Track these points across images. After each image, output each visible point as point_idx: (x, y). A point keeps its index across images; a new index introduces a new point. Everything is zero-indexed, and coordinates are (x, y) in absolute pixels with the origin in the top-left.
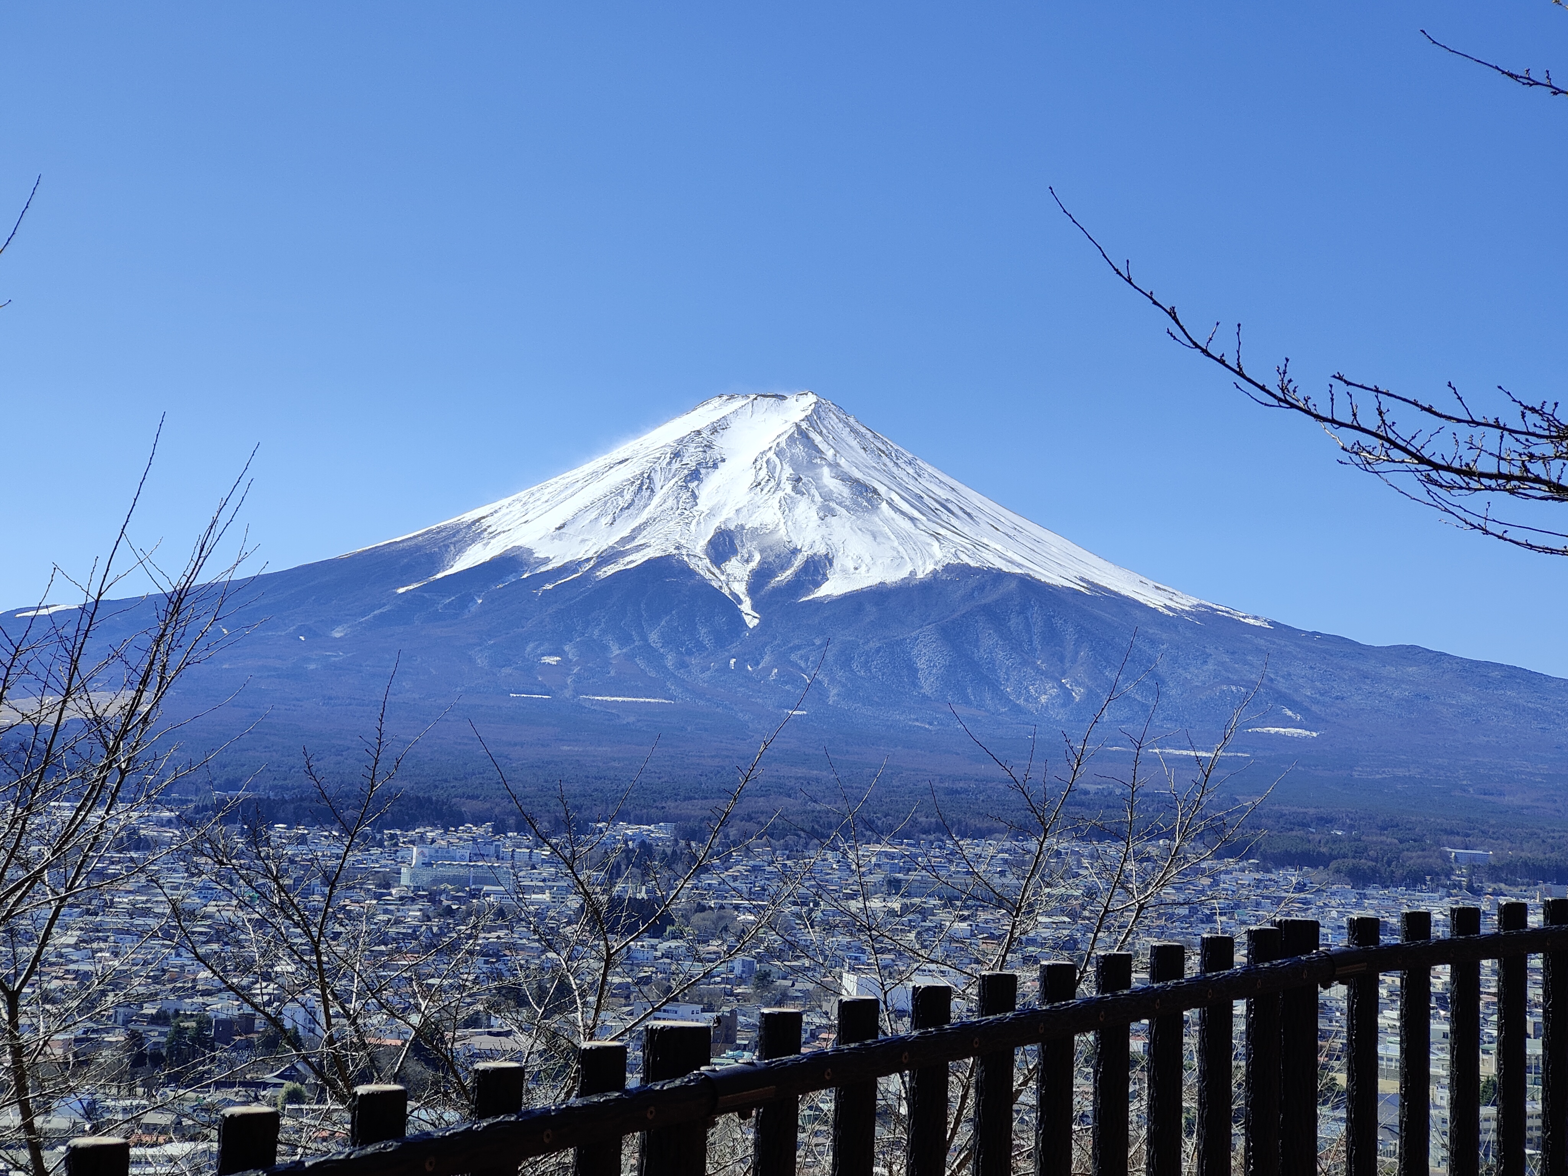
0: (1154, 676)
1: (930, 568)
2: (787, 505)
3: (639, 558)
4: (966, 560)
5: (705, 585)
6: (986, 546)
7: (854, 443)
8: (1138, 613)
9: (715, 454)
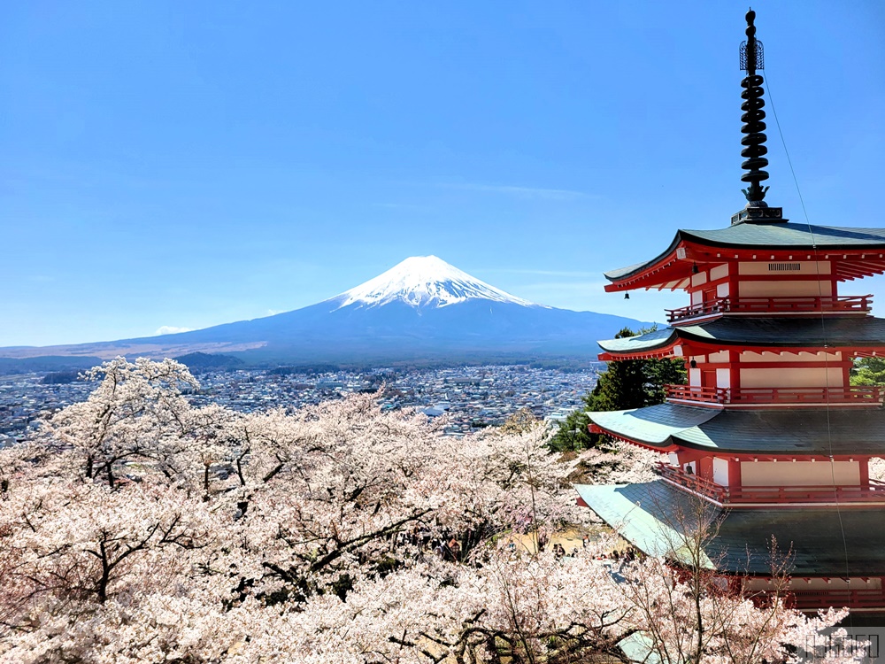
3: (391, 300)
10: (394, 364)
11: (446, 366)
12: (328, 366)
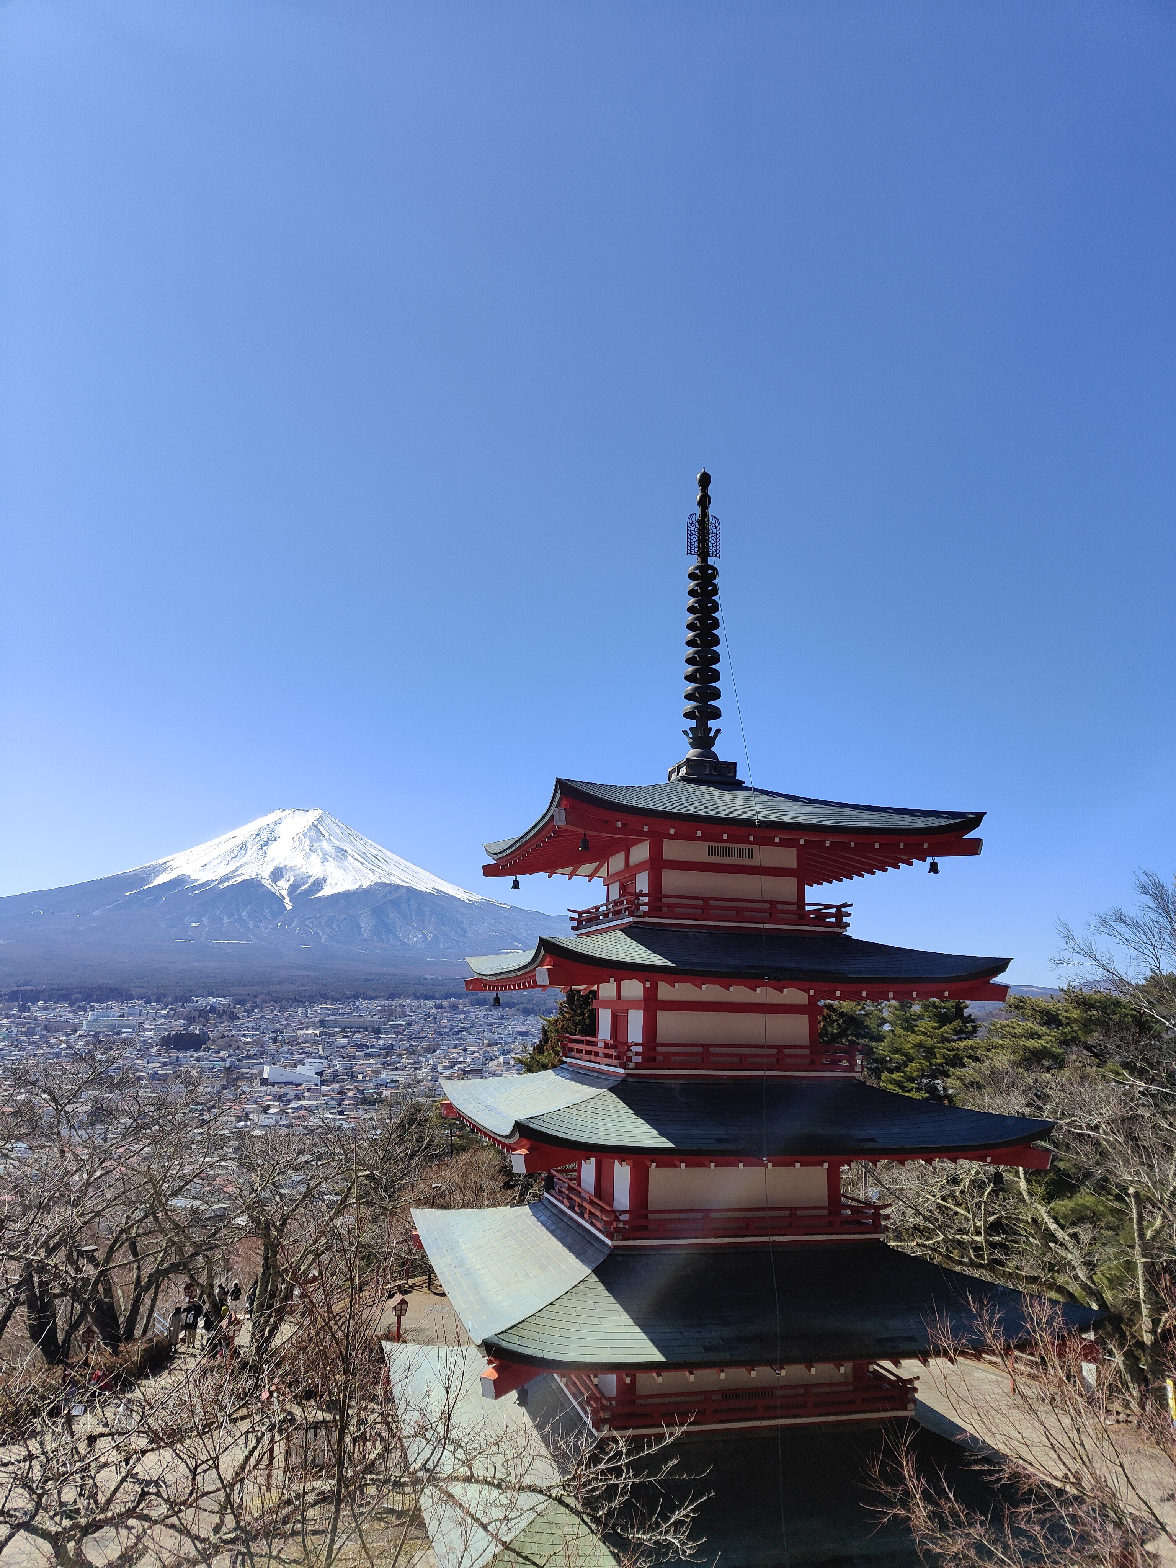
0: (462, 929)
1: (368, 884)
2: (307, 857)
3: (239, 879)
4: (384, 880)
5: (269, 891)
6: (393, 875)
7: (337, 831)
8: (456, 902)
9: (275, 834)
10: (234, 990)
11: (324, 997)
12: (112, 990)
